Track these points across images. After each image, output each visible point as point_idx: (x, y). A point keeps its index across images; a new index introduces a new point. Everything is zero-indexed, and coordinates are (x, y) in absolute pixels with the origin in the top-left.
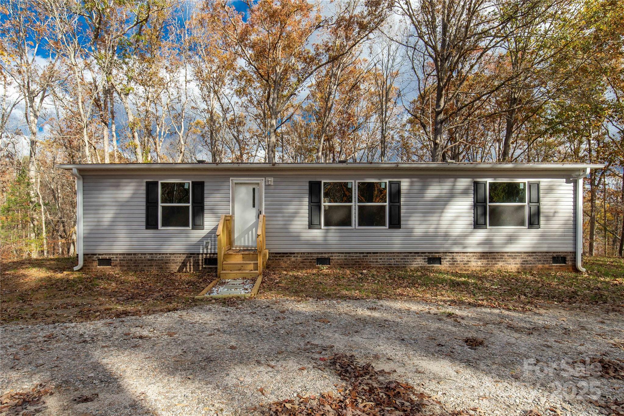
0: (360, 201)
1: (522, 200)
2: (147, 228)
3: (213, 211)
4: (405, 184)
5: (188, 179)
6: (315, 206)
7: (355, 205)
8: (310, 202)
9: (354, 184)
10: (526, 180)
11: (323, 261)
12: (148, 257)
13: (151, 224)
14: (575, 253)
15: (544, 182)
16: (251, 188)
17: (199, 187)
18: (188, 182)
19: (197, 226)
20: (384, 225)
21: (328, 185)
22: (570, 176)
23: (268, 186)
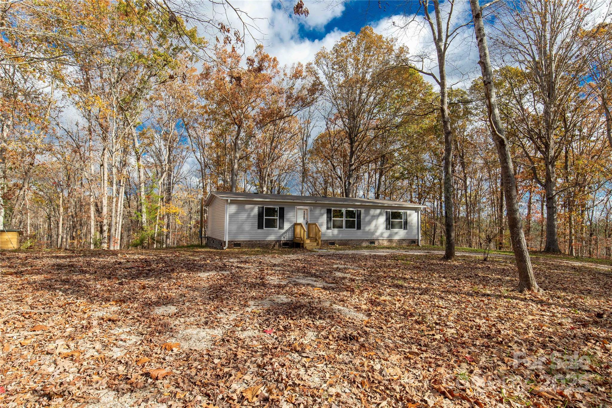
0: (346, 218)
1: (401, 219)
2: (258, 228)
3: (288, 221)
4: (363, 211)
5: (277, 205)
6: (329, 219)
7: (344, 219)
8: (327, 217)
9: (344, 210)
10: (403, 211)
11: (333, 244)
12: (258, 242)
13: (260, 226)
14: (418, 240)
15: (408, 212)
16: (303, 211)
17: (282, 210)
18: (277, 208)
19: (281, 227)
20: (355, 228)
21: (334, 210)
22: (416, 210)
23: (311, 210)
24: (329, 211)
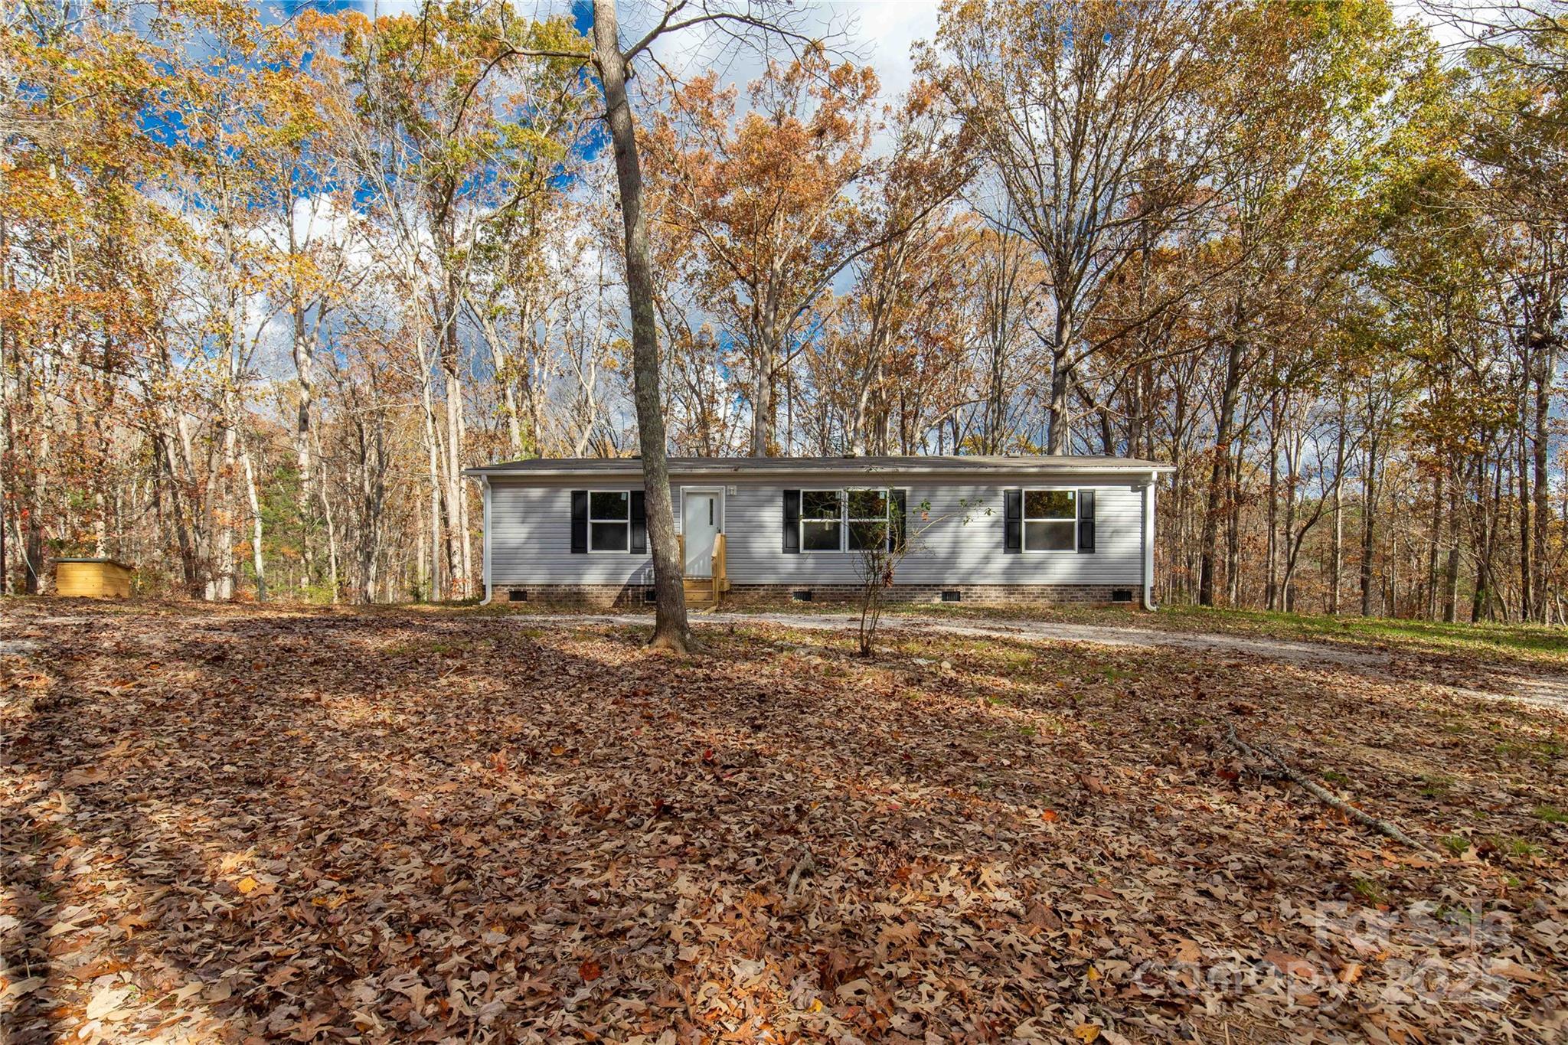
0: (852, 516)
1: (1070, 515)
2: (573, 552)
4: (915, 493)
6: (791, 521)
7: (845, 521)
8: (785, 516)
9: (843, 494)
10: (1076, 489)
11: (803, 595)
12: (574, 589)
13: (578, 546)
14: (1143, 586)
15: (1100, 490)
16: (707, 499)
17: (640, 498)
18: (626, 492)
19: (638, 549)
21: (805, 494)
22: (1137, 482)
23: (729, 497)
24: (790, 496)
